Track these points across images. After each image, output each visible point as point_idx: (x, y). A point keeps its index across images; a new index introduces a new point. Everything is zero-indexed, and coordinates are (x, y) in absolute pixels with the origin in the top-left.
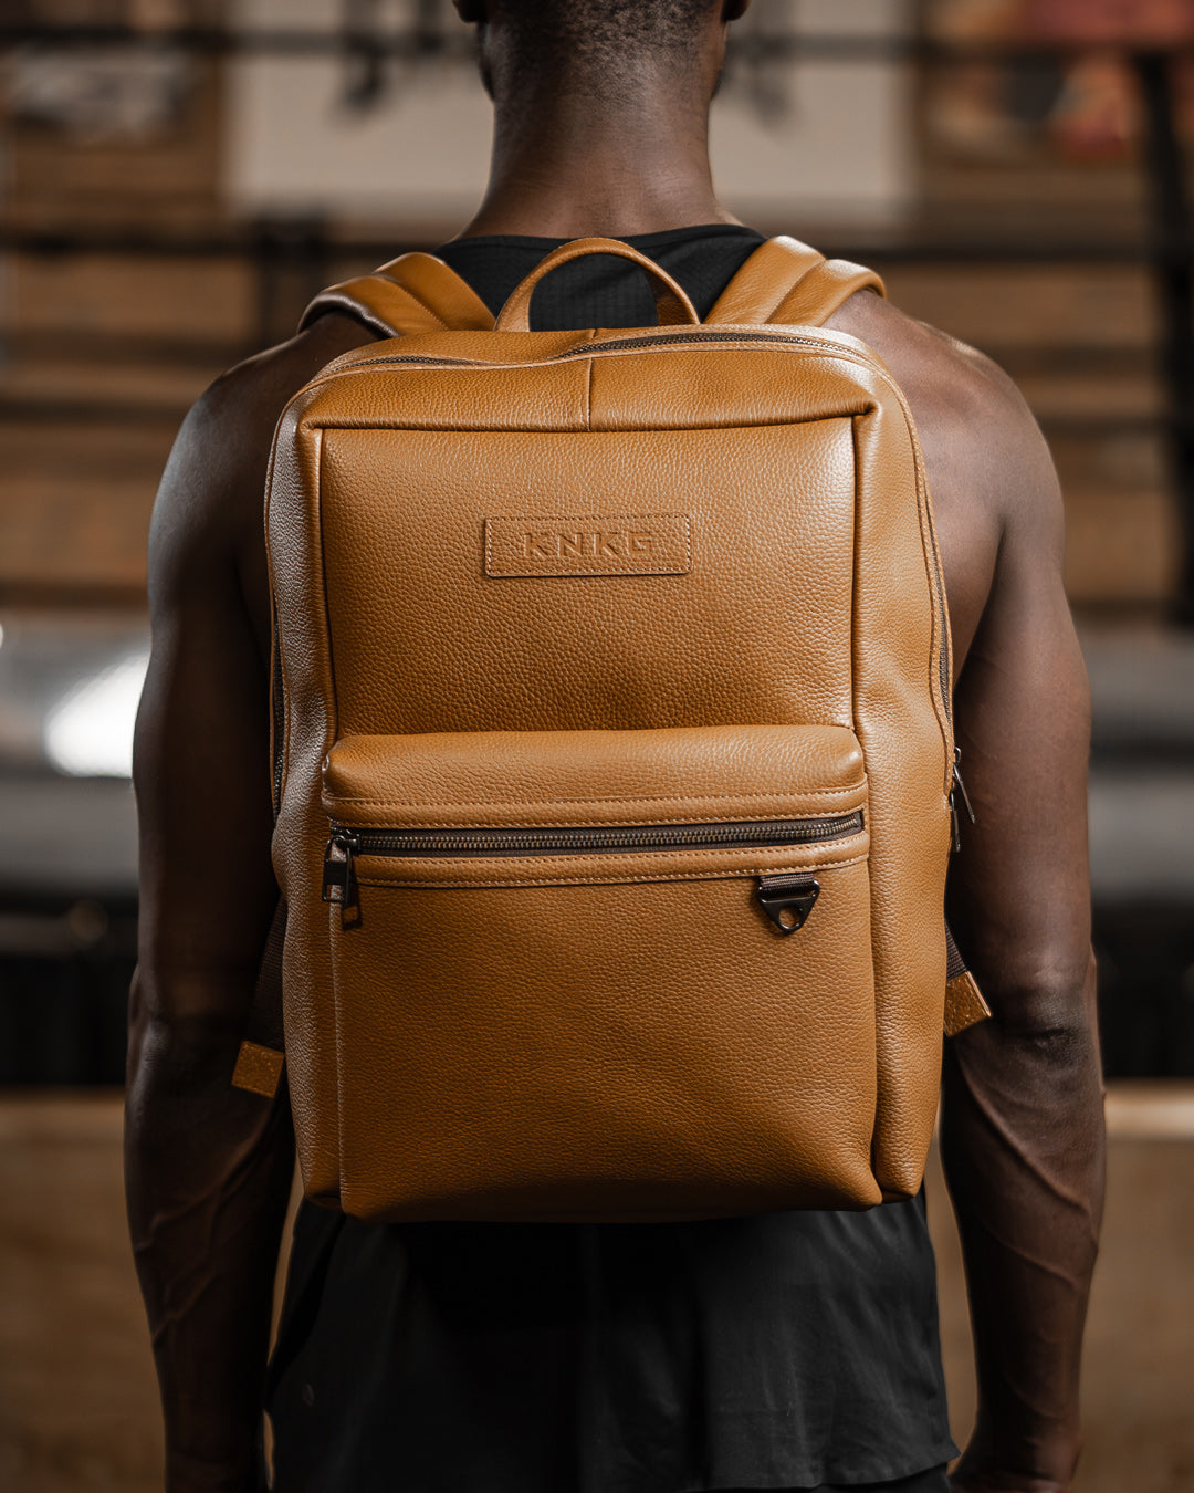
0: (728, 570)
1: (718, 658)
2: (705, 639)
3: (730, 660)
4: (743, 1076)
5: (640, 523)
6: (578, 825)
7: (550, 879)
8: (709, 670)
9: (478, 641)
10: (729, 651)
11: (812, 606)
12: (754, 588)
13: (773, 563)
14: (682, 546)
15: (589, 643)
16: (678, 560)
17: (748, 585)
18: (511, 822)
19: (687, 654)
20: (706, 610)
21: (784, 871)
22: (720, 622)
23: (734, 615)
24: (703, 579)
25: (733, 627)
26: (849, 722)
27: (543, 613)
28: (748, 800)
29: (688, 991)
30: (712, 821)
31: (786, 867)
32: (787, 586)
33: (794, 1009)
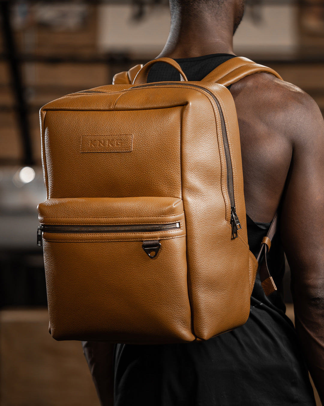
0: (142, 151)
1: (139, 176)
2: (136, 171)
3: (143, 177)
4: (142, 300)
5: (119, 137)
6: (96, 225)
7: (88, 240)
8: (137, 180)
9: (78, 171)
10: (142, 174)
11: (167, 162)
12: (149, 156)
13: (155, 149)
14: (130, 144)
15: (105, 172)
16: (128, 148)
17: (147, 155)
18: (79, 223)
19: (130, 175)
20: (135, 162)
21: (149, 239)
22: (139, 166)
23: (143, 164)
24: (135, 153)
25: (143, 168)
26: (181, 197)
27: (94, 163)
28: (141, 218)
29: (125, 274)
30: (131, 224)
31: (150, 238)
32: (159, 156)
33: (156, 281)
